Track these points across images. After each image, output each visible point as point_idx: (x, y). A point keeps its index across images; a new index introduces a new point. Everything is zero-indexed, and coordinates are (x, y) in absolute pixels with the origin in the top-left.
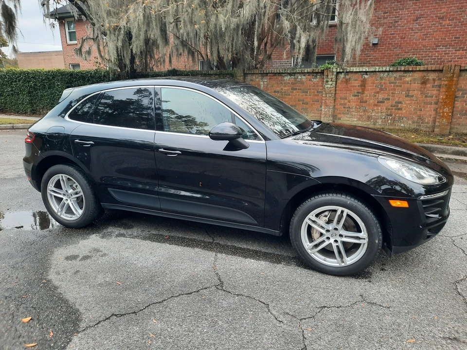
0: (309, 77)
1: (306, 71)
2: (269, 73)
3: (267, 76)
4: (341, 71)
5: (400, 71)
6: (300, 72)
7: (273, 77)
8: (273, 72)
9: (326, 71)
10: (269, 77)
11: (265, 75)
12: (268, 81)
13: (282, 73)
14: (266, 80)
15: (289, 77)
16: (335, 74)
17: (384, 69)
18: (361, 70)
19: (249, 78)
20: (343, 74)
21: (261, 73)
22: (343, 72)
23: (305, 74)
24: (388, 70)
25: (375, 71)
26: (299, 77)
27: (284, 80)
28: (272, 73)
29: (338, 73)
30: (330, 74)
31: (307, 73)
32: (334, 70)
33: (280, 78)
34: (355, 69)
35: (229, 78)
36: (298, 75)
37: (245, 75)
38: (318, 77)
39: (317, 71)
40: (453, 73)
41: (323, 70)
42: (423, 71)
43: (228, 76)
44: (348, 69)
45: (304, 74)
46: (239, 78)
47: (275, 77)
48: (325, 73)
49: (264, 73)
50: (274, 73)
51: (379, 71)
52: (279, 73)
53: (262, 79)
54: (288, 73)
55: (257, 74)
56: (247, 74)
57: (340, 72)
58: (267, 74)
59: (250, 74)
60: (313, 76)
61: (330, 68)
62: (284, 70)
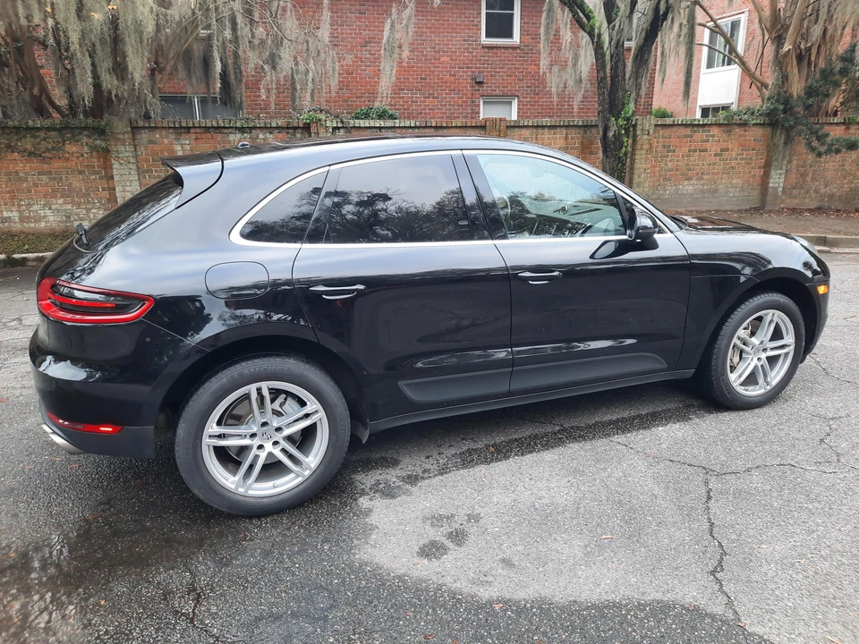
0: (280, 135)
1: (274, 125)
2: (194, 127)
3: (189, 132)
4: (340, 125)
5: (431, 127)
6: (262, 125)
7: (204, 136)
8: (203, 125)
9: (315, 125)
10: (193, 136)
11: (183, 131)
12: (193, 142)
13: (225, 128)
14: (187, 142)
15: (239, 136)
16: (331, 130)
17: (407, 124)
18: (372, 125)
19: (144, 136)
20: (341, 130)
21: (175, 128)
22: (343, 127)
23: (271, 130)
24: (413, 125)
25: (394, 127)
26: (261, 136)
27: (230, 142)
28: (200, 127)
29: (334, 129)
30: (322, 131)
31: (277, 128)
32: (329, 124)
33: (219, 137)
34: (362, 123)
35: (89, 137)
36: (258, 131)
37: (135, 129)
38: (298, 135)
39: (295, 125)
40: (499, 131)
41: (309, 124)
42: (460, 127)
43: (86, 133)
44: (352, 123)
45: (269, 129)
46: (121, 137)
47: (209, 135)
48: (313, 129)
49: (181, 127)
50: (205, 127)
51: (399, 127)
52: (218, 128)
53: (176, 139)
54: (236, 128)
55: (163, 128)
56: (137, 128)
57: (338, 128)
58: (189, 128)
59: (147, 128)
60: (288, 133)
61: (320, 120)
62: (227, 121)
